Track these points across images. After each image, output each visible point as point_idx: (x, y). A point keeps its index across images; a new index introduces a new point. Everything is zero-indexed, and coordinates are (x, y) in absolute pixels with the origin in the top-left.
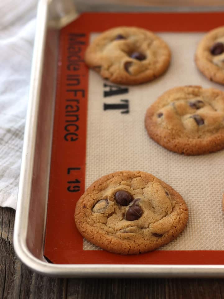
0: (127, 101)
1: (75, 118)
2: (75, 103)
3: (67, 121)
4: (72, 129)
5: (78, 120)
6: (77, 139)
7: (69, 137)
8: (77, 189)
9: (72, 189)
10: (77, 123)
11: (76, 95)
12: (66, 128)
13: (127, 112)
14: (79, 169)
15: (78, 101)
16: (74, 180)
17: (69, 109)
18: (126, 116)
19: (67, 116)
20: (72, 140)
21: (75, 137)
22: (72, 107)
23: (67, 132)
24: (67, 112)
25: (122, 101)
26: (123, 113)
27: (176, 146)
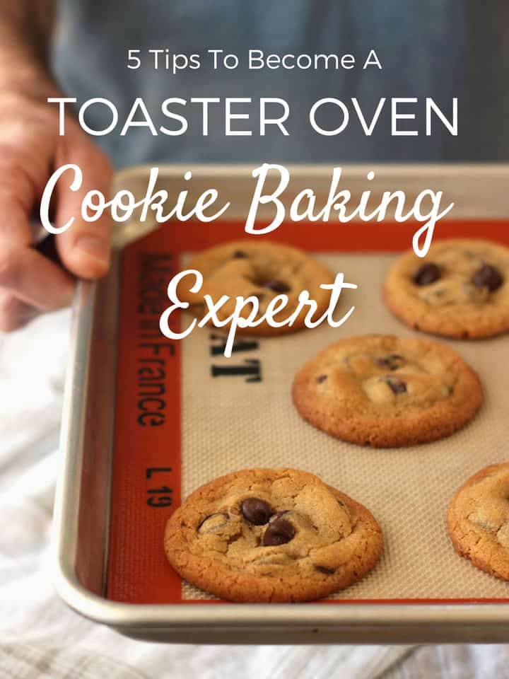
0: (256, 362)
1: (157, 390)
2: (158, 365)
3: (141, 394)
4: (152, 406)
5: (163, 391)
6: (162, 422)
7: (147, 420)
8: (165, 502)
9: (156, 501)
10: (162, 397)
11: (157, 352)
12: (140, 405)
13: (258, 379)
14: (169, 470)
15: (162, 362)
16: (161, 488)
17: (146, 374)
18: (256, 387)
19: (141, 385)
20: (153, 423)
21: (158, 419)
22: (150, 371)
23: (142, 412)
24: (143, 379)
25: (247, 361)
26: (249, 381)
27: (354, 429)
